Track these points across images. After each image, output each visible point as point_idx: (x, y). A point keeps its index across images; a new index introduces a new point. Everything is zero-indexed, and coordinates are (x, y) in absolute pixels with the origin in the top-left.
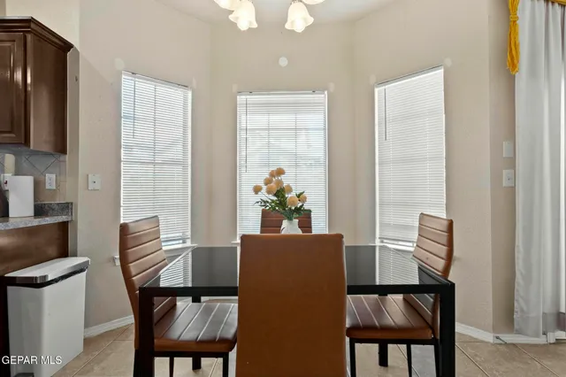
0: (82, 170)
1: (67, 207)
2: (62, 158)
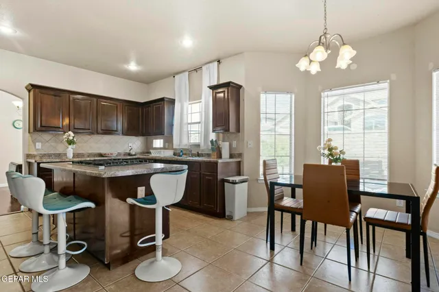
0: (246, 139)
1: (240, 155)
2: (238, 134)
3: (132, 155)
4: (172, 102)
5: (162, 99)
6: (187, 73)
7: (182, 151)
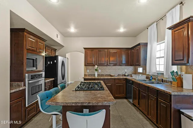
3: (126, 76)
4: (146, 45)
5: (139, 44)
6: (155, 23)
7: (151, 77)
